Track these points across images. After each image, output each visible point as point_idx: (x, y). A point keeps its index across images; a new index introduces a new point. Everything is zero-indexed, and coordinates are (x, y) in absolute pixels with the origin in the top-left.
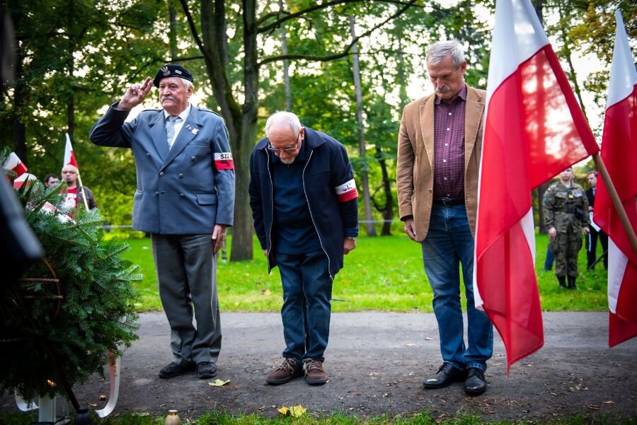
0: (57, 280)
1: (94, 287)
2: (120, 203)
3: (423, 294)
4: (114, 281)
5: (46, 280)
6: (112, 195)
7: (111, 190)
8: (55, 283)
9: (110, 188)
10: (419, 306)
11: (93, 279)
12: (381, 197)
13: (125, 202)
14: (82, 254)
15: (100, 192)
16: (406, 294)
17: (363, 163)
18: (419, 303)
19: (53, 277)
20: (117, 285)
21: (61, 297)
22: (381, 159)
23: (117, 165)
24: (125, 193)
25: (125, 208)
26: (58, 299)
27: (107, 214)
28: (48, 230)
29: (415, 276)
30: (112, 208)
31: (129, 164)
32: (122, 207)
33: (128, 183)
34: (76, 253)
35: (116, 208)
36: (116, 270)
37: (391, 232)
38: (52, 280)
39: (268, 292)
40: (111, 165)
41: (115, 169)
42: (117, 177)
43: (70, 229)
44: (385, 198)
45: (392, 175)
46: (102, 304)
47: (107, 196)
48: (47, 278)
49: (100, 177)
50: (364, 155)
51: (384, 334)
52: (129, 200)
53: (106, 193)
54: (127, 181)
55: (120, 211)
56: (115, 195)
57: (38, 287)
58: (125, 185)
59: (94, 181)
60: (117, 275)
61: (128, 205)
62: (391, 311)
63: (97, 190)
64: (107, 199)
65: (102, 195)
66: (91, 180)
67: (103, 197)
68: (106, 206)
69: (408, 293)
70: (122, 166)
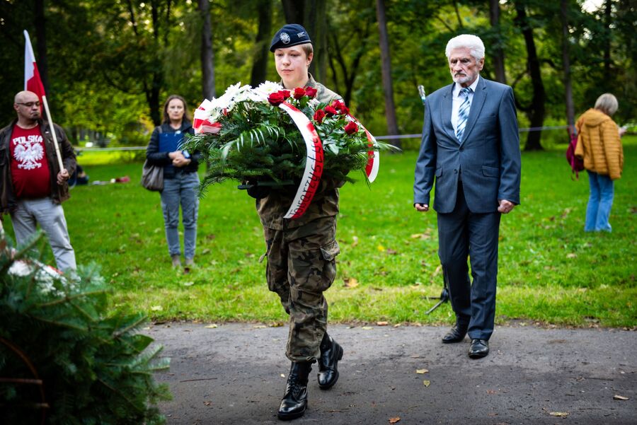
0: (40, 382)
1: (97, 388)
2: (119, 106)
3: (603, 286)
4: (127, 375)
5: (22, 380)
6: (106, 93)
7: (104, 86)
8: (36, 385)
9: (103, 83)
10: (597, 314)
11: (94, 377)
12: (525, 88)
13: (126, 104)
14: (77, 342)
15: (88, 89)
16: (574, 288)
17: (497, 36)
18: (596, 306)
19: (34, 377)
20: (130, 383)
21: (46, 405)
22: (525, 29)
23: (112, 47)
24: (126, 90)
25: (126, 113)
26: (42, 408)
27: (100, 122)
28: (22, 309)
29: (586, 245)
30: (107, 113)
31: (130, 45)
32: (123, 111)
33: (130, 75)
34: (68, 340)
35: (113, 113)
36: (128, 357)
37: (542, 142)
38: (32, 381)
39: (353, 283)
40: (101, 48)
41: (108, 53)
42: (112, 67)
43: (56, 305)
44: (531, 90)
45: (542, 52)
46: (109, 412)
47: (98, 95)
48: (25, 377)
49: (87, 67)
50: (499, 23)
51: (544, 383)
52: (132, 100)
53: (97, 90)
54: (127, 72)
55: (120, 118)
56: (111, 94)
57: (12, 393)
58: (126, 77)
59: (78, 74)
60: (130, 366)
61: (131, 107)
62: (551, 323)
63: (84, 87)
64: (100, 100)
65: (91, 93)
66: (74, 72)
67: (92, 97)
68: (99, 111)
69: (577, 285)
70: (120, 49)
